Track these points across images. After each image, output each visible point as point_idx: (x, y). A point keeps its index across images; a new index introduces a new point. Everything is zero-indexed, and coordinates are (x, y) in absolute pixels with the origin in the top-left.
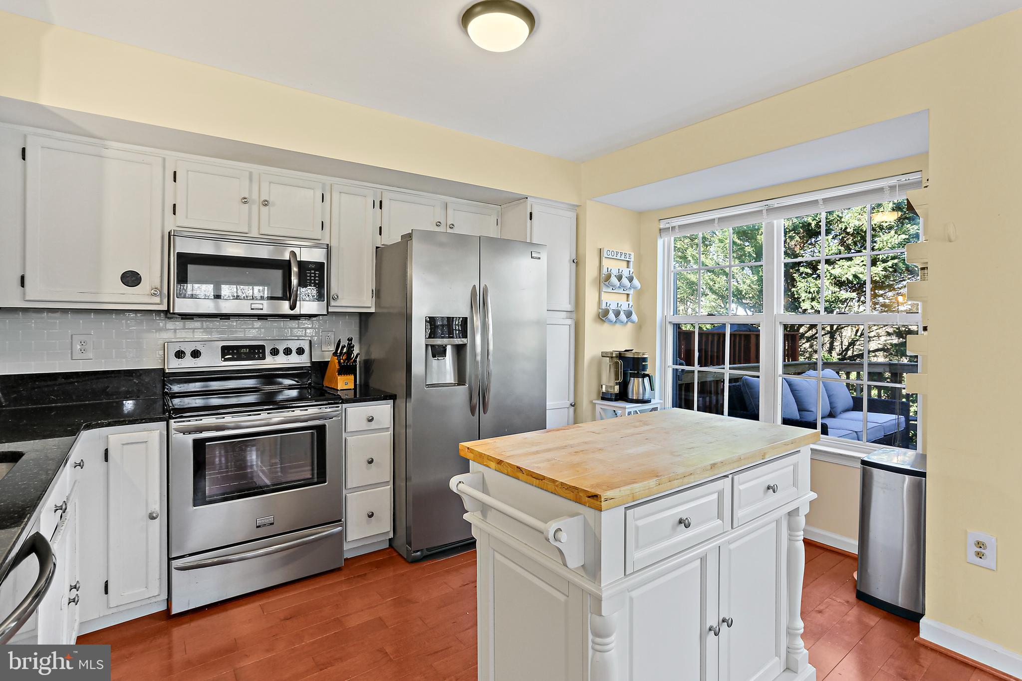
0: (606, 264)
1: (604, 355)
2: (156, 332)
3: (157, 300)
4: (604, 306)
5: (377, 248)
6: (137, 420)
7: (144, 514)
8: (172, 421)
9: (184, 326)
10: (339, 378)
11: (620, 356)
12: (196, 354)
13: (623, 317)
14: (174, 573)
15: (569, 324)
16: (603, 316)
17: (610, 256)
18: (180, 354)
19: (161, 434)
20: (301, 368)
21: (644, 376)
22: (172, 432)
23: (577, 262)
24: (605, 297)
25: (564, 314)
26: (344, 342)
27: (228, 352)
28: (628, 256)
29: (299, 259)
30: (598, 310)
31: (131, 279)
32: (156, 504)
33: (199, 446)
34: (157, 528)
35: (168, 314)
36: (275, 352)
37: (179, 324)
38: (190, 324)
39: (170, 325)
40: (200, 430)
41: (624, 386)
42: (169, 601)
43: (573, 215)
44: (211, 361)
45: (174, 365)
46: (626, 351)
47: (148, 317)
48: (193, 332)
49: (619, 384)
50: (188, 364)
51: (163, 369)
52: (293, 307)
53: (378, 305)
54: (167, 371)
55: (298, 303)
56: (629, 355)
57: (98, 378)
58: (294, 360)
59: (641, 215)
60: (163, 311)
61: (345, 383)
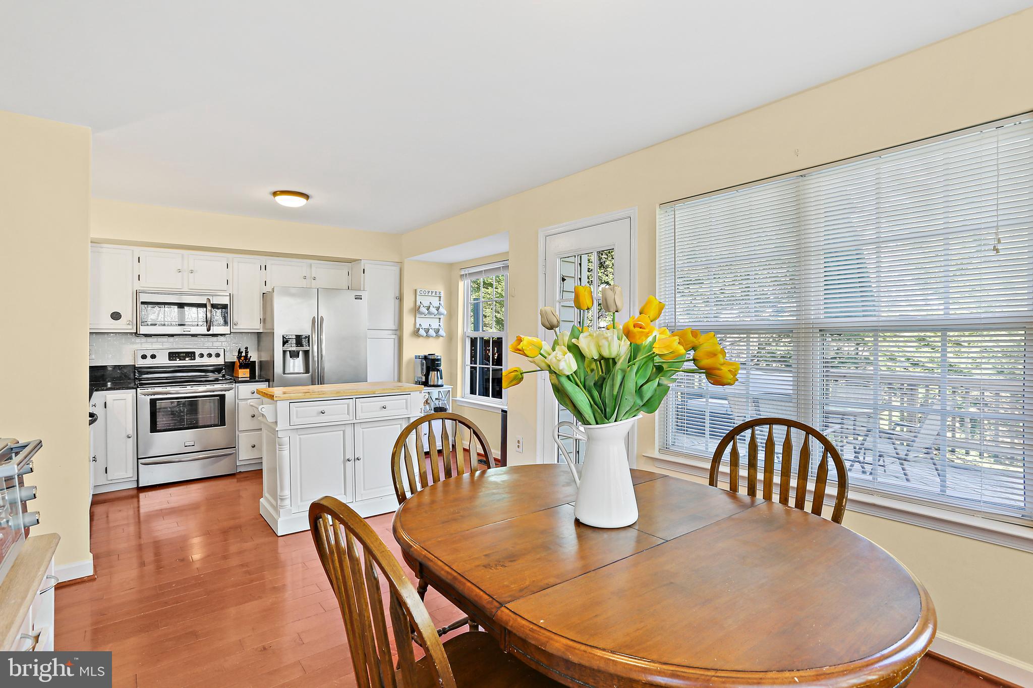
0: (419, 299)
1: (416, 357)
2: (130, 344)
3: (130, 327)
4: (418, 326)
5: (263, 293)
6: (121, 388)
7: (124, 435)
8: (138, 389)
9: (147, 341)
10: (239, 370)
11: (425, 358)
12: (153, 357)
13: (432, 332)
14: (140, 465)
15: (394, 337)
16: (416, 333)
17: (423, 294)
18: (144, 357)
19: (133, 396)
20: (219, 365)
21: (438, 370)
22: (138, 394)
23: (400, 299)
24: (419, 321)
25: (390, 332)
26: (243, 350)
27: (173, 356)
28: (438, 293)
29: (212, 303)
30: (414, 329)
31: (116, 316)
32: (131, 430)
33: (153, 402)
34: (131, 443)
35: (136, 334)
36: (202, 356)
37: (144, 339)
38: (149, 339)
39: (138, 340)
40: (154, 394)
41: (427, 376)
42: (138, 481)
43: (397, 269)
44: (162, 360)
45: (141, 363)
46: (429, 355)
47: (125, 336)
48: (152, 344)
49: (425, 375)
50: (149, 362)
51: (135, 365)
52: (209, 330)
53: (264, 327)
54: (137, 366)
55: (212, 327)
56: (431, 357)
57: (98, 370)
58: (214, 361)
59: (451, 266)
60: (134, 333)
61: (244, 373)
